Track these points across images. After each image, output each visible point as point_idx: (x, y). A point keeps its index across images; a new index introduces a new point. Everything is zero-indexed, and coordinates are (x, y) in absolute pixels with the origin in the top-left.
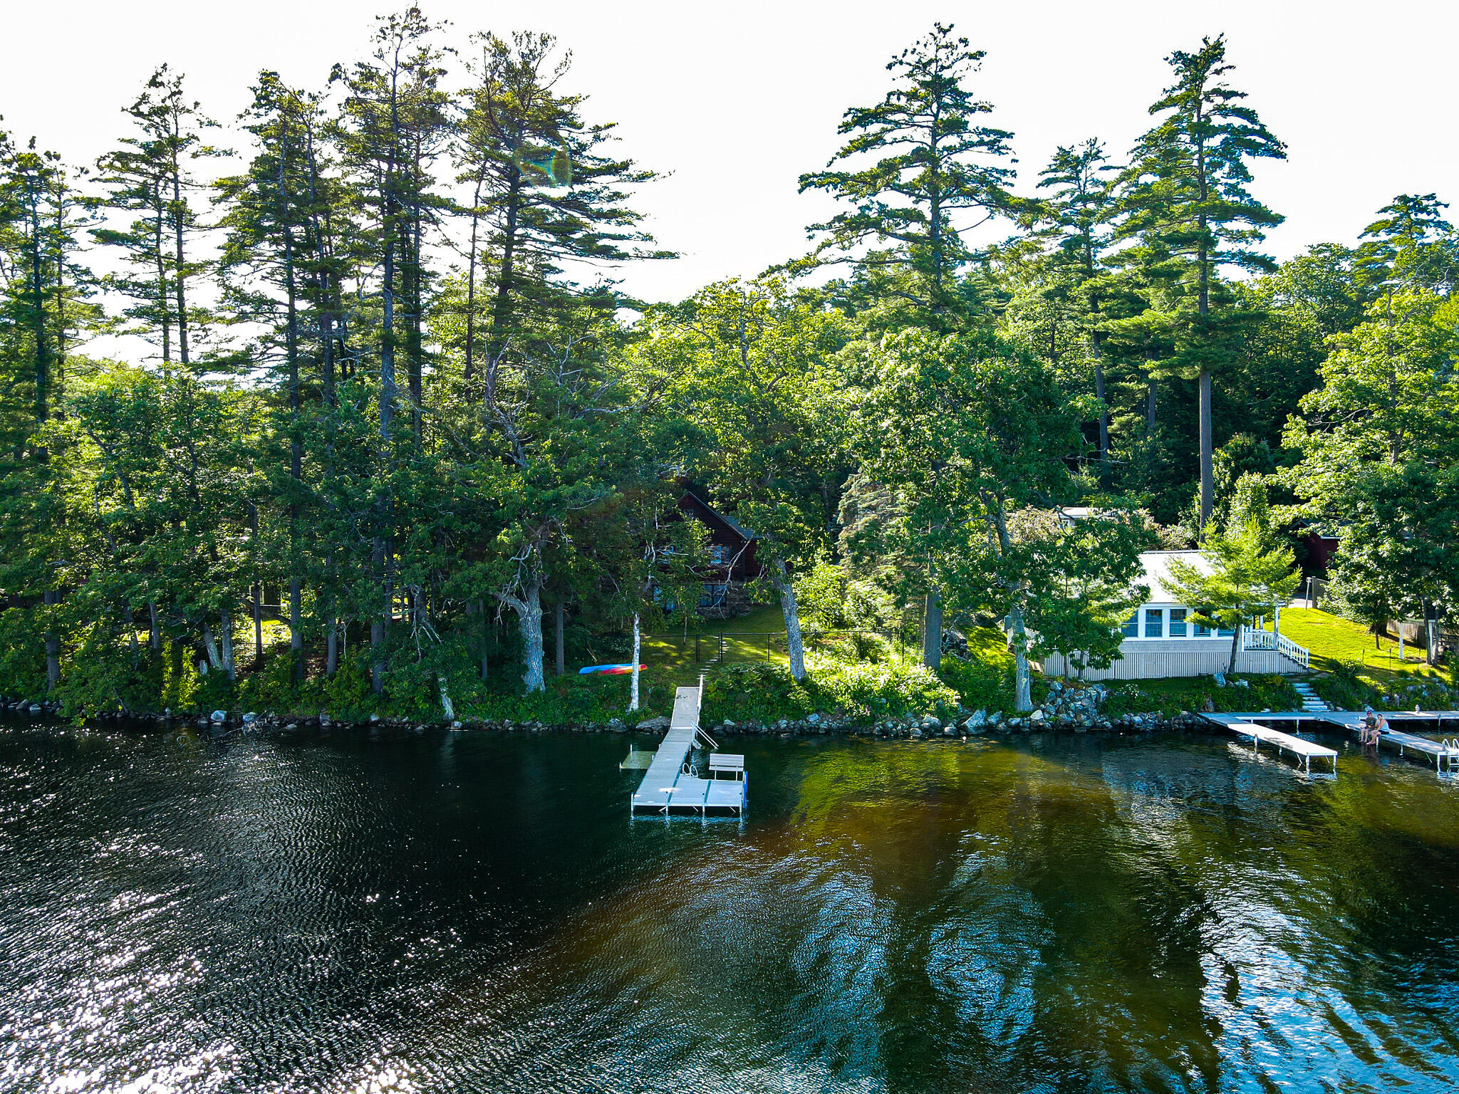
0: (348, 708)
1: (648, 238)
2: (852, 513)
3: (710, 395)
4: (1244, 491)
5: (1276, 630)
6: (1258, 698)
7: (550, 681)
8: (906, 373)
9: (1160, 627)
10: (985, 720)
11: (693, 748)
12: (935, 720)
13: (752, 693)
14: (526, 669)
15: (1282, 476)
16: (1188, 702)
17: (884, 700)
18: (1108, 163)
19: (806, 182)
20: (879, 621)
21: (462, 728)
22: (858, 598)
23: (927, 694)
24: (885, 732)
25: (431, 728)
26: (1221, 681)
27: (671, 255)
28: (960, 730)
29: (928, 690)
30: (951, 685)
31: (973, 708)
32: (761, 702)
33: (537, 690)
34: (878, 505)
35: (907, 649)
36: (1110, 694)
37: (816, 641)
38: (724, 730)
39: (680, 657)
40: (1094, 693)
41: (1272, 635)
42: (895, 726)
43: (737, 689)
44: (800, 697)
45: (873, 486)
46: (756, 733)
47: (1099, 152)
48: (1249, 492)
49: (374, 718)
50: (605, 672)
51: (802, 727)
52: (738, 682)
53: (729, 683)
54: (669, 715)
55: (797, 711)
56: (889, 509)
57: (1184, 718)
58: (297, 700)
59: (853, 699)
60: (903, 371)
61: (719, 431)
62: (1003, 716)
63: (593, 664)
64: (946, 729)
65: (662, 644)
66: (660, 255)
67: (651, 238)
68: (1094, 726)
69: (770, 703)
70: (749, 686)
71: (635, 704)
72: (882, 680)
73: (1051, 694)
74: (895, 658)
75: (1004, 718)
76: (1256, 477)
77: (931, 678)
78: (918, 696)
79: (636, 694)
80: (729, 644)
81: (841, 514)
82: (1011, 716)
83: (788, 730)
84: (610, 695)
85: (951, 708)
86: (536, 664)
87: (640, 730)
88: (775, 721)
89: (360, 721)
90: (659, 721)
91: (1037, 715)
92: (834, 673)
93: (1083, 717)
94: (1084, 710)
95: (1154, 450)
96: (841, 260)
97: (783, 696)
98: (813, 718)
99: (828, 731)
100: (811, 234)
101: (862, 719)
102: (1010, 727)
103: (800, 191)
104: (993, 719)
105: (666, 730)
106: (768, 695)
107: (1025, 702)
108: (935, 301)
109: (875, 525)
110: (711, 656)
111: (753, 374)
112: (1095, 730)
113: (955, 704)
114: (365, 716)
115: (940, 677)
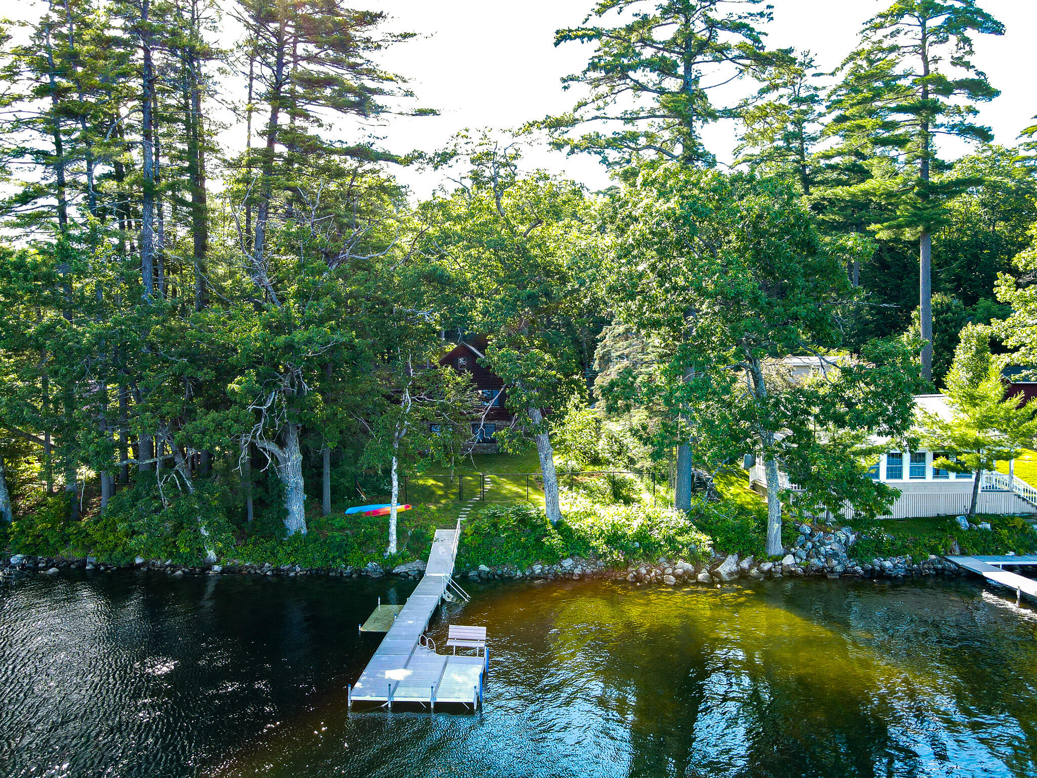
0: (113, 550)
1: (409, 94)
2: (606, 360)
3: (461, 238)
4: (967, 340)
5: (1011, 473)
6: (1002, 542)
7: (312, 524)
8: (665, 207)
9: (901, 469)
10: (738, 565)
11: (443, 600)
12: (688, 566)
13: (508, 537)
14: (286, 513)
15: (997, 327)
16: (936, 546)
17: (637, 544)
18: (818, 71)
19: (563, 37)
20: (632, 461)
21: (222, 572)
22: (611, 437)
23: (679, 539)
24: (638, 578)
25: (192, 572)
26: (964, 523)
27: (433, 112)
28: (714, 576)
29: (681, 534)
30: (702, 529)
31: (726, 553)
32: (517, 547)
33: (298, 533)
34: (630, 353)
35: (657, 487)
36: (858, 537)
37: (572, 480)
38: (479, 576)
39: (445, 496)
40: (843, 538)
41: (1007, 477)
42: (649, 572)
43: (494, 532)
44: (555, 541)
45: (626, 335)
46: (510, 579)
47: (812, 61)
48: (974, 342)
49: (138, 561)
50: (368, 513)
51: (556, 574)
52: (495, 525)
53: (486, 526)
54: (425, 559)
55: (552, 556)
56: (640, 356)
57: (933, 562)
58: (66, 542)
59: (607, 543)
60: (662, 206)
61: (469, 275)
62: (754, 560)
63: (362, 503)
64: (700, 576)
65: (431, 482)
66: (422, 113)
67: (412, 94)
68: (845, 571)
69: (525, 547)
70: (505, 529)
71: (393, 548)
72: (636, 525)
73: (801, 538)
74: (647, 497)
75: (756, 563)
76: (980, 327)
77: (684, 522)
78: (670, 540)
79: (393, 537)
80: (493, 481)
81: (597, 362)
82: (762, 561)
83: (543, 576)
84: (369, 538)
85: (704, 553)
86: (297, 508)
87: (397, 574)
88: (530, 566)
89: (123, 563)
90: (416, 564)
91: (789, 560)
92: (589, 515)
93: (835, 562)
94: (835, 555)
95: (859, 309)
96: (596, 118)
97: (538, 540)
98: (568, 563)
99: (583, 576)
100: (566, 84)
101: (616, 564)
102: (762, 572)
103: (556, 44)
104: (745, 564)
105: (421, 574)
106: (523, 539)
107: (776, 547)
108: (688, 153)
109: (628, 371)
110: (473, 494)
111: (507, 220)
112: (847, 576)
113: (708, 549)
114: (128, 559)
115: (692, 520)
